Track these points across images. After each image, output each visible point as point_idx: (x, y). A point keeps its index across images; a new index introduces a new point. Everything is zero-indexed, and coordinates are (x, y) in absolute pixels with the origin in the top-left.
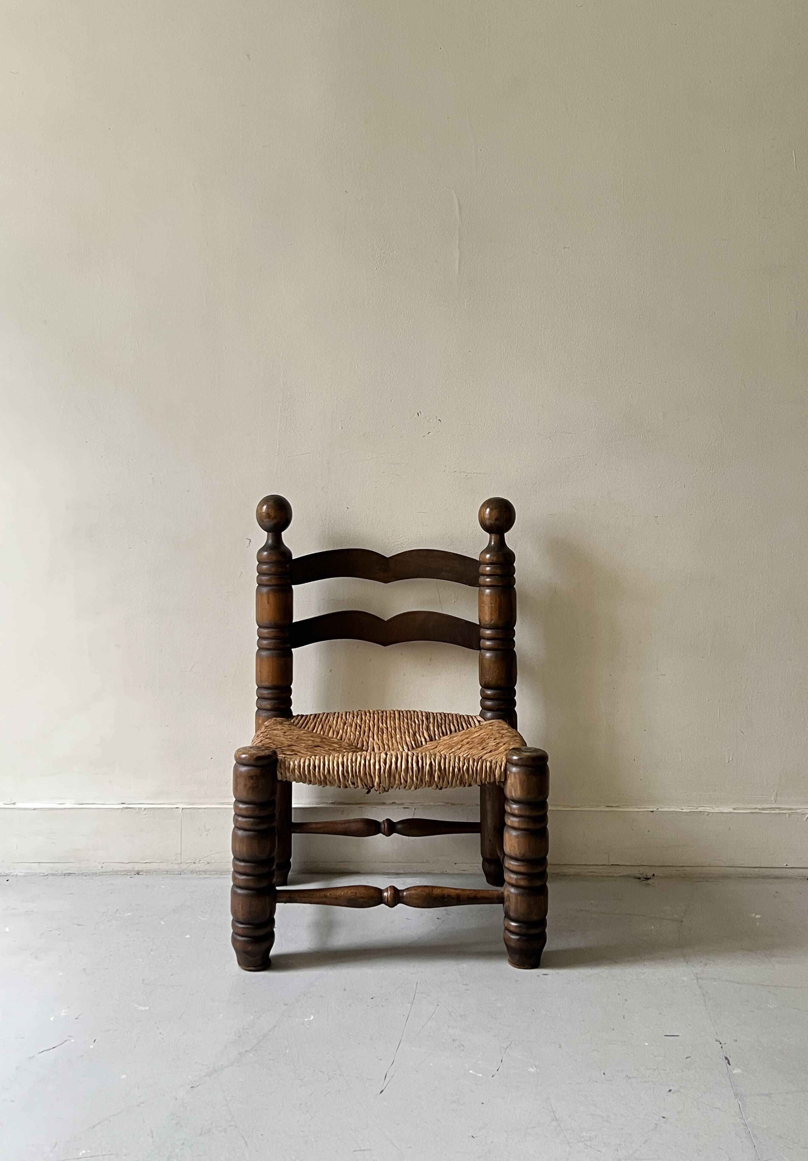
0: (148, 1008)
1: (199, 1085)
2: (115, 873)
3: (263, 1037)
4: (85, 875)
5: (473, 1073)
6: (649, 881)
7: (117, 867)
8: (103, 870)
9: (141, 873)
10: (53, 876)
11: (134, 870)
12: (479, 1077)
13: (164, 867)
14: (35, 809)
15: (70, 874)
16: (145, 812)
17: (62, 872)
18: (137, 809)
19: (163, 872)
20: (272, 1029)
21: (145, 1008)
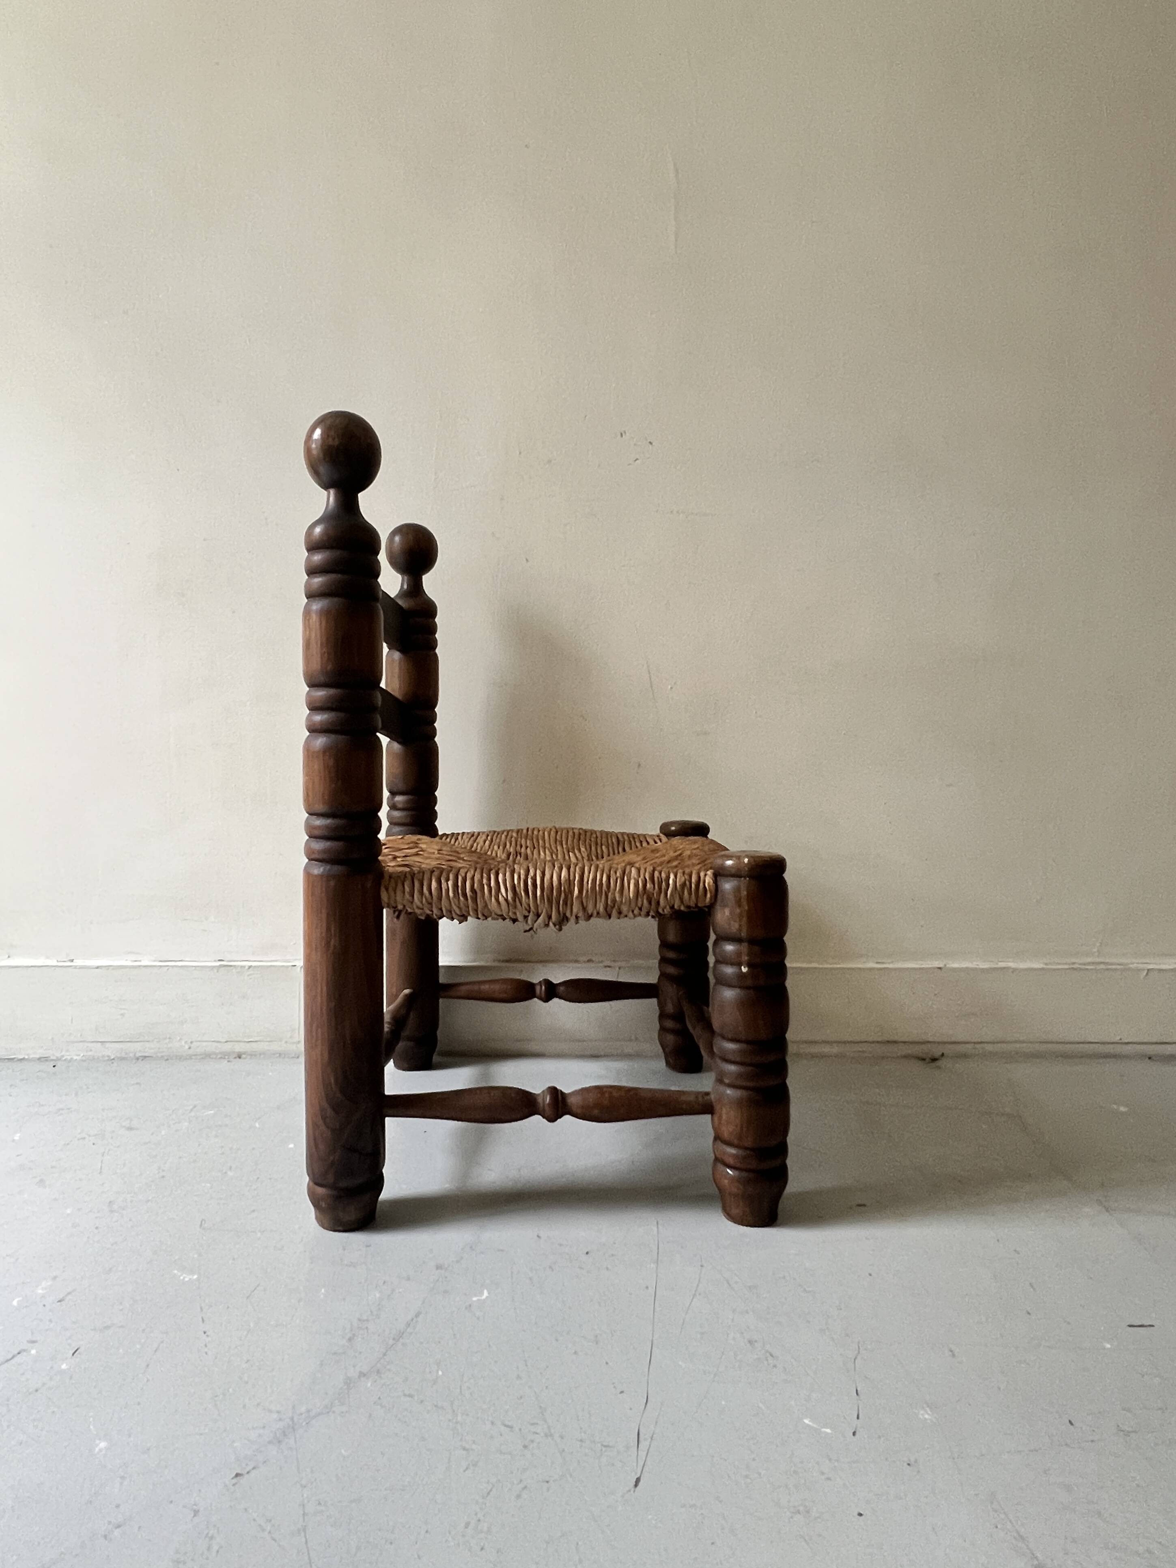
0: (195, 1277)
1: (254, 1468)
2: (207, 1056)
3: (394, 1339)
4: (166, 1058)
5: (810, 1423)
6: (938, 1063)
7: (211, 1048)
8: (191, 1052)
9: (244, 1056)
10: (121, 1060)
11: (234, 1052)
12: (827, 1434)
13: (275, 1047)
14: (97, 968)
15: (145, 1057)
16: (251, 971)
17: (135, 1055)
18: (239, 968)
19: (274, 1054)
20: (412, 1320)
21: (191, 1277)
